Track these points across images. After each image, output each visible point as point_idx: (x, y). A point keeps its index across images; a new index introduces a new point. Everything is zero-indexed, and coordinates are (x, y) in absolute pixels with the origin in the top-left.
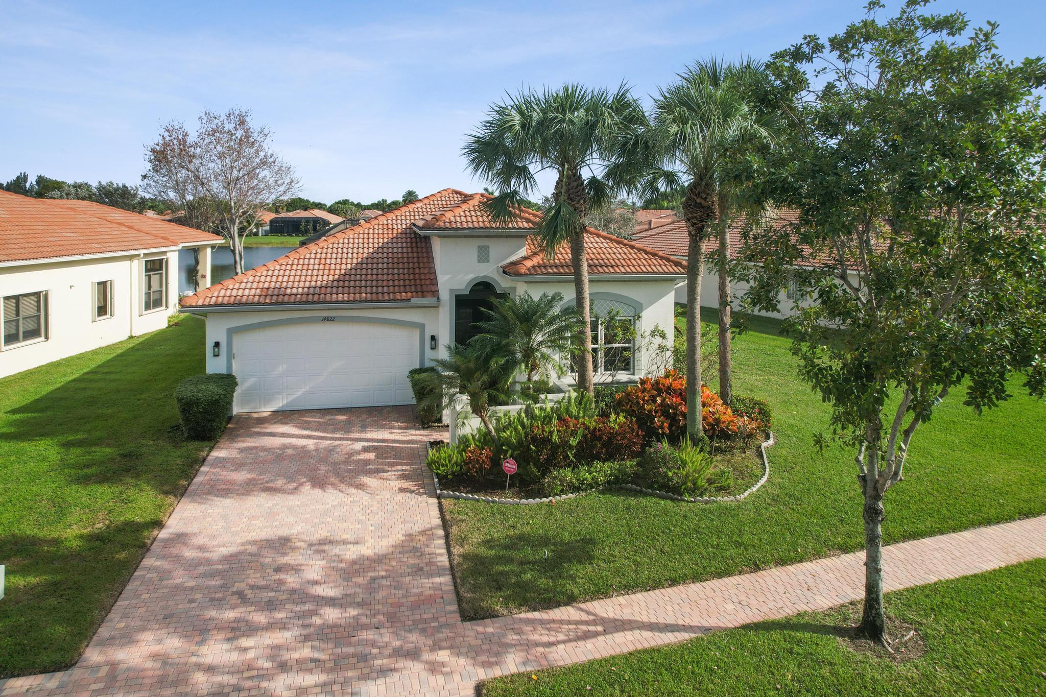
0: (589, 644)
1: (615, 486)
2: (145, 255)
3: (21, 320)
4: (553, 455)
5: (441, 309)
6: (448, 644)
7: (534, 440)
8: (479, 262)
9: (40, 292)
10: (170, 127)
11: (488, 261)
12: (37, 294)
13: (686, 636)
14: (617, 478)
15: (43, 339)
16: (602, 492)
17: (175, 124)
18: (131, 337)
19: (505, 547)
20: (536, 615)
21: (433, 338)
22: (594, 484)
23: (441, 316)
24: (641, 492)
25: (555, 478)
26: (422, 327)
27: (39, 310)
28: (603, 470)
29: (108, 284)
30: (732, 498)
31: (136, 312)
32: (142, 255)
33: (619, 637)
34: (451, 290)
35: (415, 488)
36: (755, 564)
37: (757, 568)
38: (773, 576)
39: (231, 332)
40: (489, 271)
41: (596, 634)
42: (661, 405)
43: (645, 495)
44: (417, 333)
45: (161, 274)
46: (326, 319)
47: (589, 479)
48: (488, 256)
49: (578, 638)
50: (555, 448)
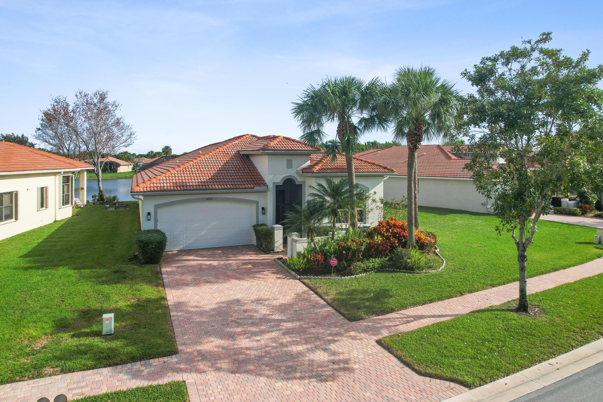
0: (412, 324)
1: (381, 269)
2: (64, 172)
3: (4, 209)
4: (353, 256)
5: (268, 193)
6: (351, 330)
7: (344, 248)
8: (287, 168)
9: (13, 192)
10: (57, 100)
11: (292, 168)
12: (11, 193)
13: (449, 318)
14: (382, 265)
15: (14, 220)
16: (376, 272)
17: (61, 98)
18: (55, 221)
19: (349, 295)
20: (380, 317)
21: (263, 209)
22: (373, 269)
23: (268, 196)
24: (394, 271)
25: (356, 266)
26: (257, 203)
27: (12, 202)
28: (377, 262)
29: (45, 189)
30: (436, 271)
31: (57, 207)
32: (63, 173)
33: (422, 321)
34: (274, 183)
35: (284, 277)
36: (461, 293)
37: (461, 294)
38: (469, 297)
39: (157, 207)
40: (291, 173)
41: (412, 321)
42: (391, 233)
43: (397, 272)
44: (254, 207)
45: (68, 185)
46: (208, 199)
47: (371, 266)
48: (292, 165)
49: (405, 323)
50: (354, 252)
